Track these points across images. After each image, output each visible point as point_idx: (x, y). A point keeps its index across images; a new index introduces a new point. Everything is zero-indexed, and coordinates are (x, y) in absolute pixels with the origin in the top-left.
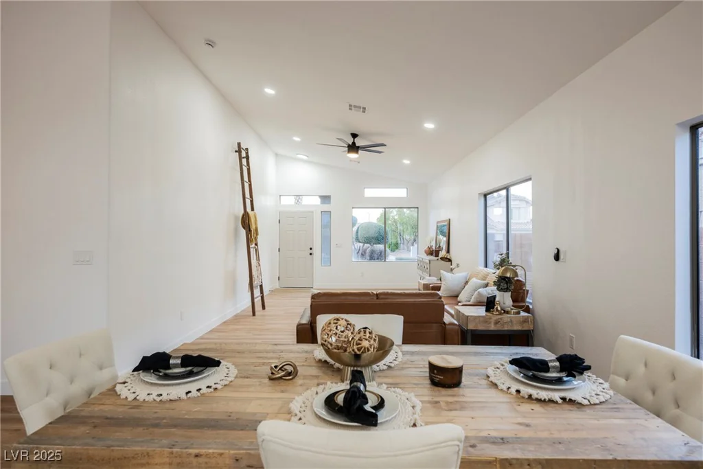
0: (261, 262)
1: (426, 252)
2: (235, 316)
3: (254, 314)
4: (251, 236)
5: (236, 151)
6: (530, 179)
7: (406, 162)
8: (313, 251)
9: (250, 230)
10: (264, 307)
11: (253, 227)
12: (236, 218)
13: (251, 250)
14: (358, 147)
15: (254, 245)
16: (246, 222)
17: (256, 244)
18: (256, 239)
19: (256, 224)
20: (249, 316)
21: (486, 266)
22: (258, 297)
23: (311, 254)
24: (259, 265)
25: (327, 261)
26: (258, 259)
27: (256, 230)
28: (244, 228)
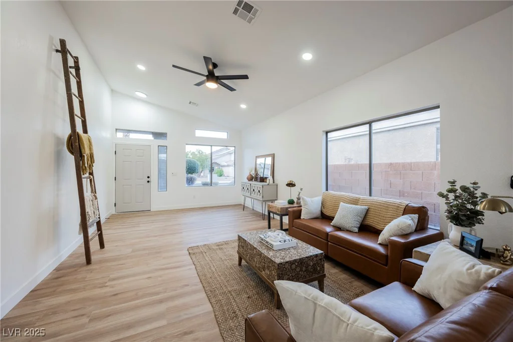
0: (97, 195)
1: (247, 179)
2: (57, 269)
3: (89, 261)
4: (84, 164)
5: (57, 51)
6: (438, 107)
7: (243, 106)
8: (152, 179)
9: (82, 156)
10: (102, 245)
11: (86, 152)
12: (58, 140)
13: (84, 181)
14: (217, 77)
15: (87, 175)
16: (75, 144)
17: (91, 174)
18: (91, 167)
19: (90, 149)
20: (81, 266)
21: (370, 195)
22: (94, 237)
23: (148, 182)
24: (96, 198)
25: (163, 186)
26: (94, 191)
27: (92, 156)
28: (72, 153)
